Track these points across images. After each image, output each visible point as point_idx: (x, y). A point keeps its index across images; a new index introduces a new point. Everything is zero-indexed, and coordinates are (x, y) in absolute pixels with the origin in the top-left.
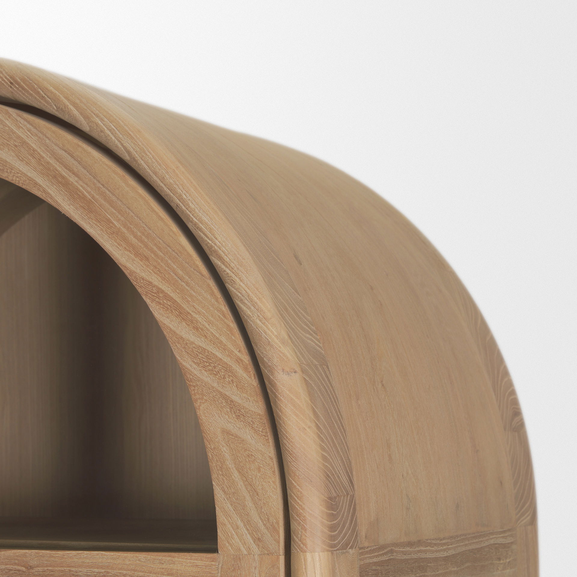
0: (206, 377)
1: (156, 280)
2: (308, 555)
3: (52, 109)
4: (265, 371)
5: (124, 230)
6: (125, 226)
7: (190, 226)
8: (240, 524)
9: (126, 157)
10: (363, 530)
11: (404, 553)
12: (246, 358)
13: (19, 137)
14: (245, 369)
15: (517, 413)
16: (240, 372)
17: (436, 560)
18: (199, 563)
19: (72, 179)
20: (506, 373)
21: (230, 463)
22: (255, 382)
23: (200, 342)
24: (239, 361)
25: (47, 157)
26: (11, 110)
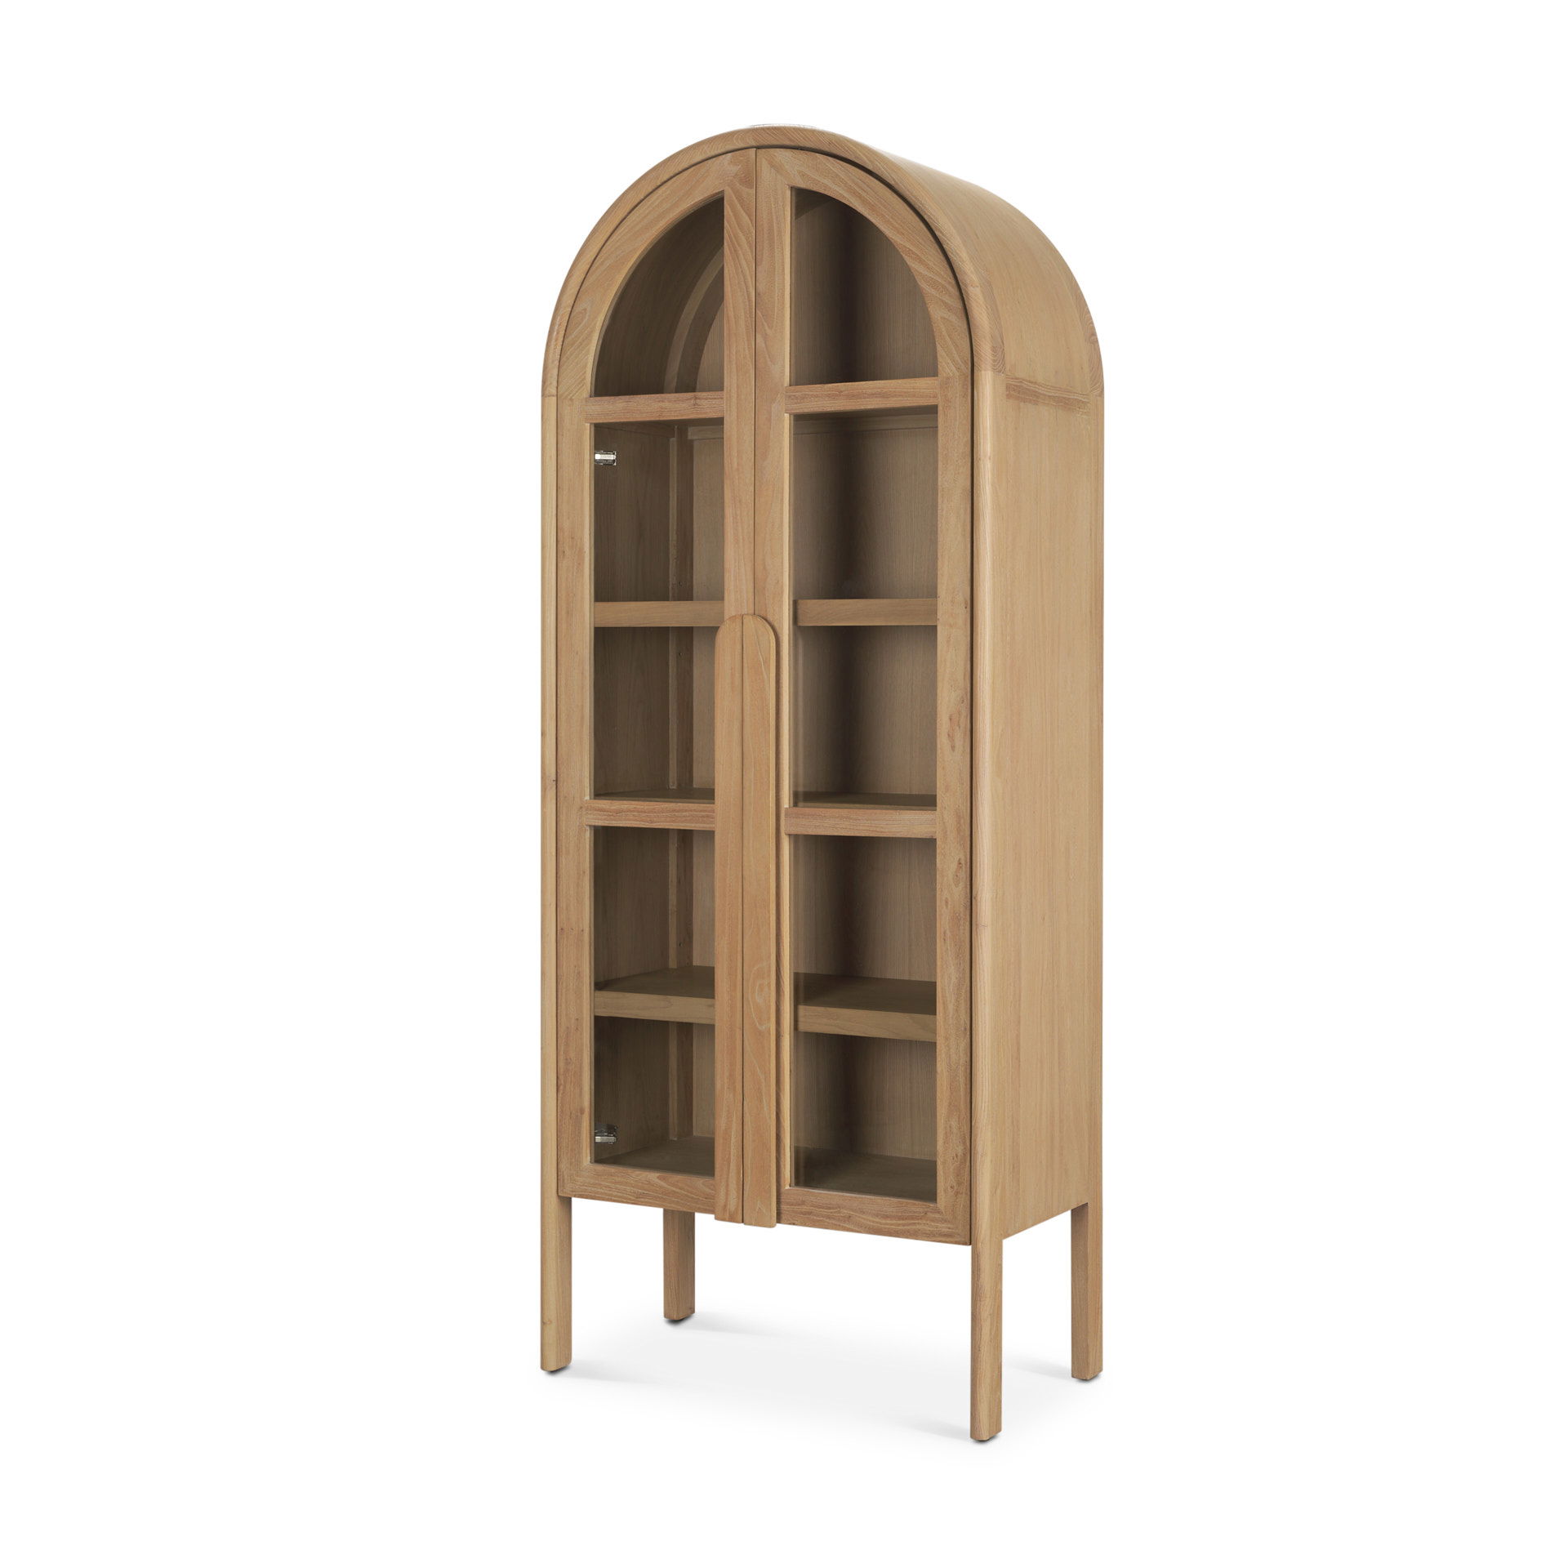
0: (933, 292)
1: (908, 245)
2: (983, 372)
3: (852, 158)
4: (962, 286)
5: (891, 220)
6: (892, 218)
7: (925, 217)
8: (949, 361)
9: (892, 183)
10: (1008, 367)
11: (1028, 385)
12: (953, 282)
13: (834, 172)
14: (953, 287)
15: (1094, 334)
16: (950, 288)
17: (1045, 395)
18: (930, 382)
19: (864, 194)
20: (1088, 312)
21: (944, 333)
22: (957, 293)
23: (930, 275)
24: (950, 283)
25: (850, 183)
26: (829, 158)
